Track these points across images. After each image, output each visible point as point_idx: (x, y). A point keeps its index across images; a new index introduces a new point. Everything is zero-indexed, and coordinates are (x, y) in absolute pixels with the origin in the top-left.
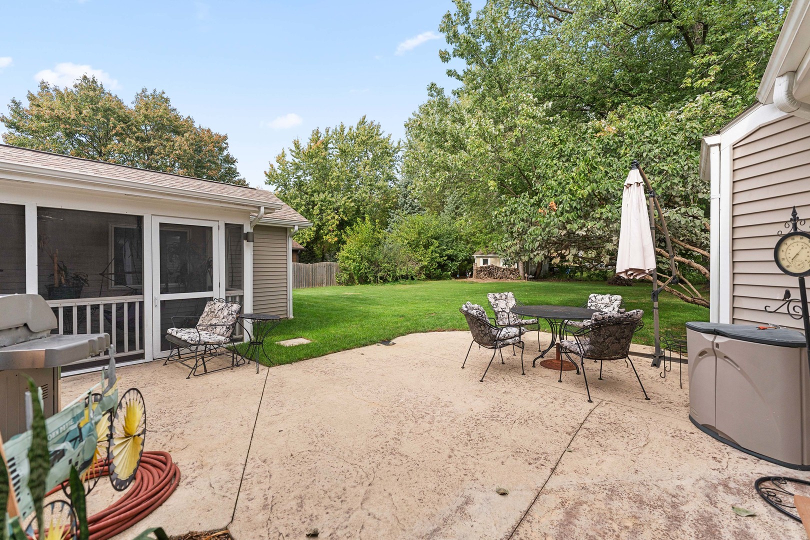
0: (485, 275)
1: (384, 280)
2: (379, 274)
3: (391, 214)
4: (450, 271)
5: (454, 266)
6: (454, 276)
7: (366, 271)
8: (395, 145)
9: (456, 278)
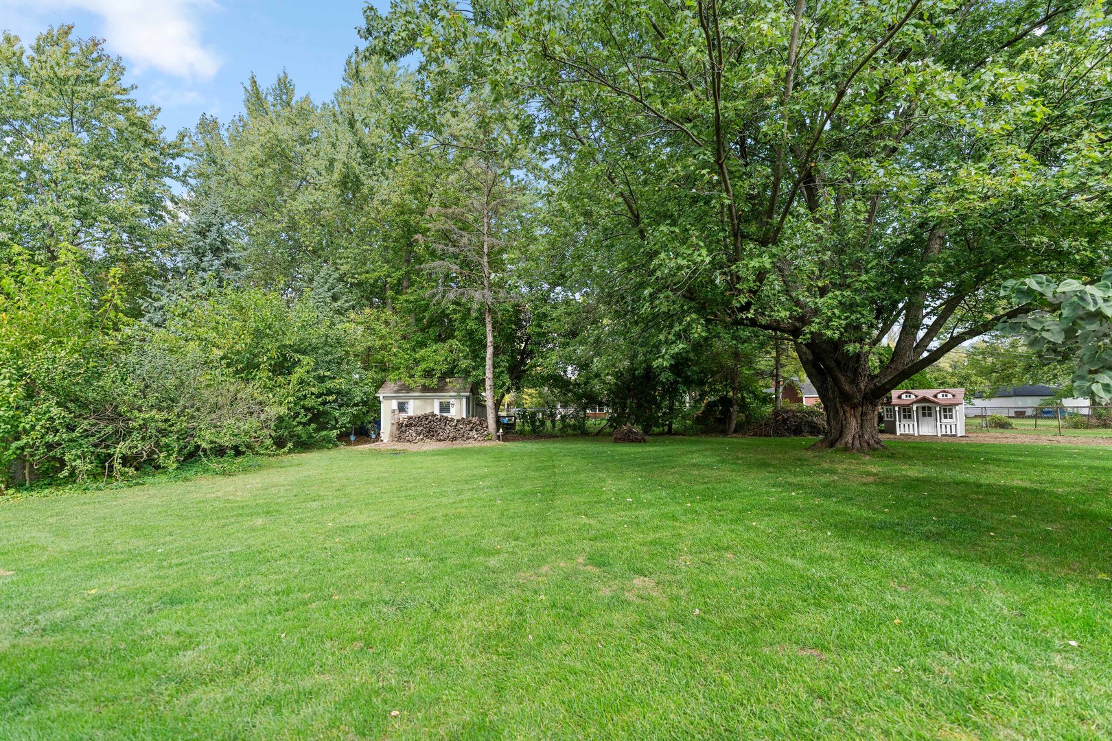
0: (419, 435)
1: (144, 465)
2: (121, 448)
3: (154, 290)
4: (334, 428)
5: (343, 416)
6: (343, 437)
7: (50, 438)
8: (170, 136)
9: (349, 443)
